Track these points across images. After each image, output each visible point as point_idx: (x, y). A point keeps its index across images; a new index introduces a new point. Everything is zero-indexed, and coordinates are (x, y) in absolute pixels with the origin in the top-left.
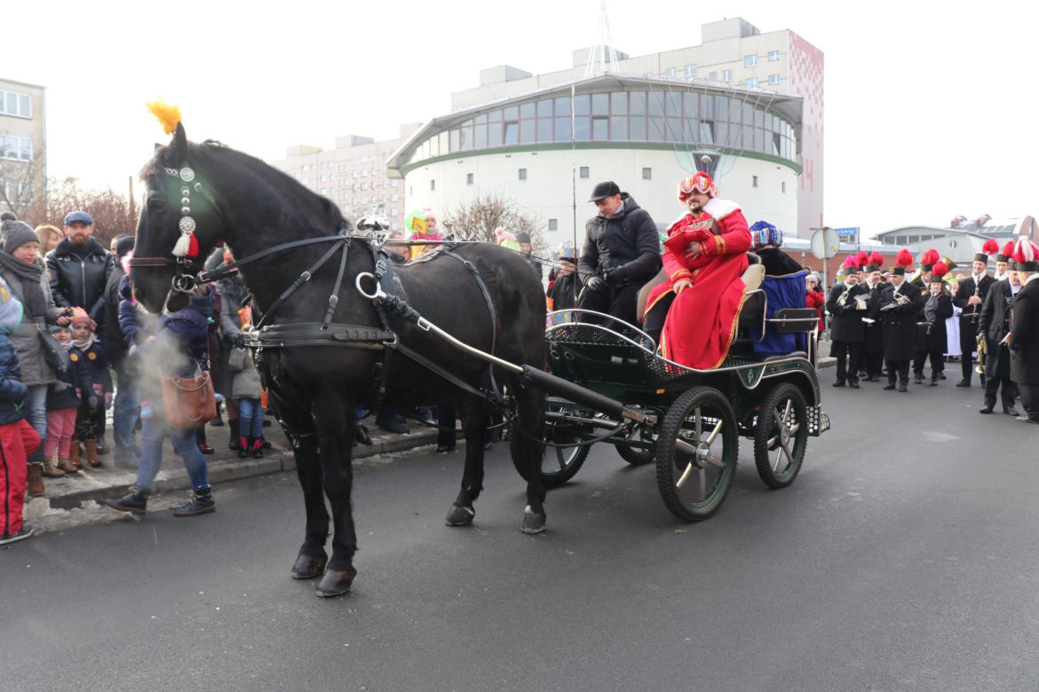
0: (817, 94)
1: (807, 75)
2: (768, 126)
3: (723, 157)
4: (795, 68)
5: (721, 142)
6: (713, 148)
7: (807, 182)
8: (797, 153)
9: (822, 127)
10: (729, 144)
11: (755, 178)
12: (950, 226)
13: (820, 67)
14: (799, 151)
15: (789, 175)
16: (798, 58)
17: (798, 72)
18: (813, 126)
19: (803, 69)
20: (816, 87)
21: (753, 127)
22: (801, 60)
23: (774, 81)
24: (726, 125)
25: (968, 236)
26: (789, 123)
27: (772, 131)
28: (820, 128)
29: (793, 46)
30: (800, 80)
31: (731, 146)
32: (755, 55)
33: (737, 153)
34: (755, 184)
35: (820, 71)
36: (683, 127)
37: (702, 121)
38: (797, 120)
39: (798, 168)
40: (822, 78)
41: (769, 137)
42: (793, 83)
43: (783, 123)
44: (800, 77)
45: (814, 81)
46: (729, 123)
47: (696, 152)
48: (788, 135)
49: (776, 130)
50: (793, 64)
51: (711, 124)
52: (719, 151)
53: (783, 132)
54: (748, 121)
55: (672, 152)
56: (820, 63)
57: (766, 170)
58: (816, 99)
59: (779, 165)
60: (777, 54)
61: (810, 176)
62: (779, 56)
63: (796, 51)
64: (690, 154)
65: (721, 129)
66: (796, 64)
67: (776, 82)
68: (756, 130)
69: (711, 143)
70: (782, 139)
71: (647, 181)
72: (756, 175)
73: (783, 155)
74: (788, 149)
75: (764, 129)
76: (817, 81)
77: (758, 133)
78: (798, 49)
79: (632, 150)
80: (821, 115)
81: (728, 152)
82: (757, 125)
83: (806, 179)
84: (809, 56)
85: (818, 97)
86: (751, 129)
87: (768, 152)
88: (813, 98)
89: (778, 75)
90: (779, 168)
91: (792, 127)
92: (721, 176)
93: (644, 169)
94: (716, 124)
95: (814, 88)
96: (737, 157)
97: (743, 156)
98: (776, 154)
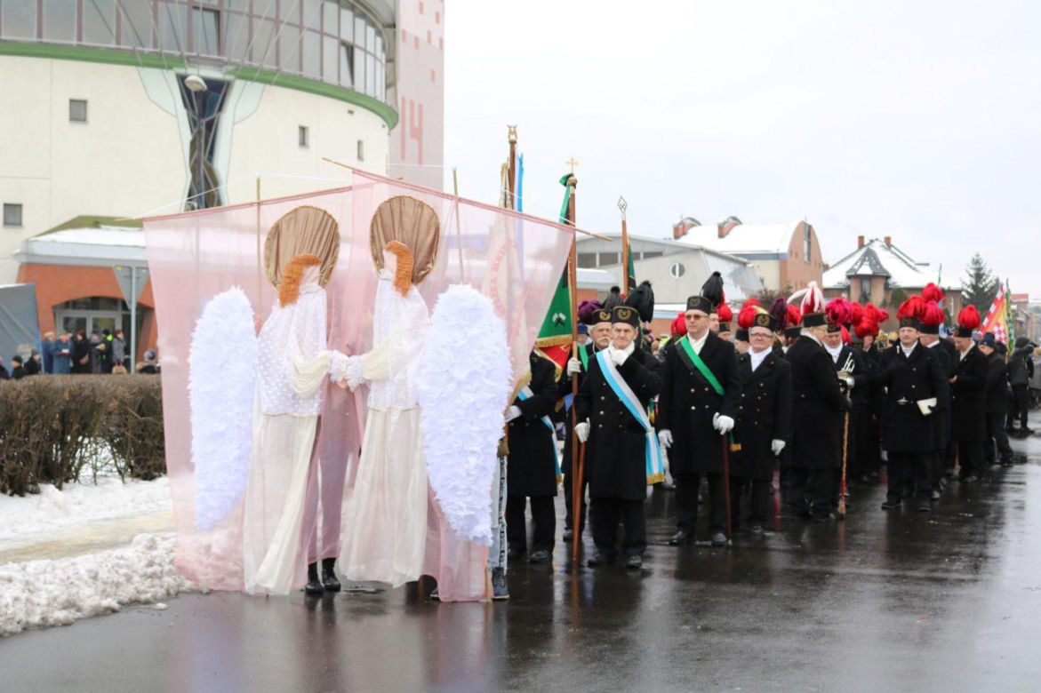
2: (330, 27)
3: (238, 86)
5: (234, 54)
6: (219, 64)
7: (412, 144)
8: (388, 86)
9: (441, 41)
10: (251, 59)
11: (303, 130)
12: (671, 235)
14: (391, 84)
15: (369, 126)
18: (423, 37)
21: (301, 27)
24: (244, 19)
25: (702, 254)
26: (373, 25)
27: (338, 38)
28: (435, 42)
31: (255, 64)
33: (267, 78)
34: (303, 143)
36: (156, 18)
37: (196, 8)
38: (388, 20)
39: (390, 116)
41: (331, 46)
43: (360, 23)
46: (251, 16)
47: (183, 71)
48: (370, 48)
49: (347, 36)
51: (217, 13)
52: (229, 73)
53: (359, 42)
54: (288, 14)
55: (131, 70)
57: (326, 115)
59: (352, 107)
61: (417, 133)
64: (171, 76)
65: (236, 30)
68: (306, 34)
69: (213, 55)
70: (358, 55)
71: (78, 127)
72: (304, 124)
73: (359, 87)
74: (370, 76)
75: (322, 33)
77: (311, 40)
79: (46, 61)
80: (438, 18)
81: (248, 74)
82: (306, 23)
83: (408, 139)
86: (296, 30)
87: (330, 77)
90: (351, 113)
91: (379, 33)
92: (234, 124)
93: (72, 101)
94: (224, 16)
96: (268, 86)
97: (278, 84)
98: (345, 81)
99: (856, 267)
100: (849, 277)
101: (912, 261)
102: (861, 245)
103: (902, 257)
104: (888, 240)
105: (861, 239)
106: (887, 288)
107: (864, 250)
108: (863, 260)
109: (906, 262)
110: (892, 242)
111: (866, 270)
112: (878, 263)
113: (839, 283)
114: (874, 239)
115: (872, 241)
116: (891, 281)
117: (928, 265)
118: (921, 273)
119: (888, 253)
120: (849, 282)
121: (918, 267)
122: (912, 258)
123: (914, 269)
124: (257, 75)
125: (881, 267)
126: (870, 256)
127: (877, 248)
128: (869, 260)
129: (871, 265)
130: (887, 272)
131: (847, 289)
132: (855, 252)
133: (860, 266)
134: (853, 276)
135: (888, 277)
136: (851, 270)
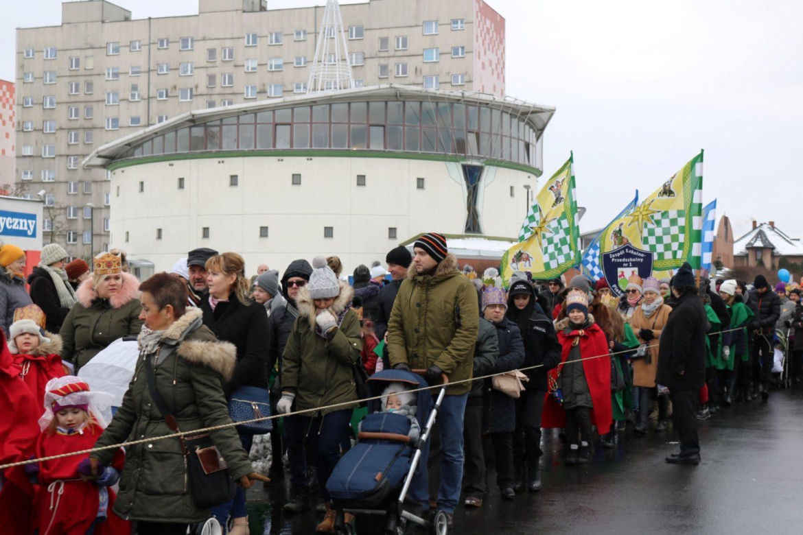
0: (499, 67)
1: (491, 46)
2: (521, 135)
3: (486, 168)
4: (480, 40)
5: (485, 152)
6: (478, 159)
10: (491, 155)
11: (512, 187)
13: (502, 36)
16: (483, 28)
17: (483, 44)
19: (487, 42)
20: (498, 59)
21: (511, 137)
22: (485, 30)
23: (458, 54)
24: (488, 136)
27: (524, 141)
29: (479, 14)
30: (485, 53)
31: (493, 157)
32: (437, 21)
34: (512, 194)
35: (502, 41)
37: (469, 132)
40: (504, 48)
41: (522, 146)
42: (479, 58)
43: (531, 131)
44: (485, 50)
45: (496, 54)
46: (491, 134)
47: (465, 163)
49: (527, 140)
50: (479, 36)
51: (477, 134)
52: (483, 163)
53: (531, 142)
54: (506, 131)
55: (443, 163)
56: (502, 32)
58: (498, 74)
59: (529, 174)
60: (462, 23)
62: (464, 25)
63: (481, 19)
64: (459, 165)
65: (485, 141)
66: (481, 36)
67: (460, 55)
68: (513, 140)
69: (477, 155)
70: (531, 146)
71: (420, 191)
72: (512, 185)
73: (532, 164)
75: (518, 139)
76: (499, 52)
77: (514, 143)
78: (483, 17)
79: (407, 161)
81: (491, 163)
82: (513, 135)
84: (493, 25)
85: (500, 72)
86: (509, 139)
87: (521, 162)
88: (495, 72)
89: (463, 48)
90: (529, 177)
92: (484, 187)
93: (418, 179)
94: (481, 134)
95: (496, 61)
96: (499, 168)
97: (504, 167)
98: (527, 163)
99: (752, 242)
100: (748, 248)
101: (788, 237)
102: (755, 227)
103: (781, 235)
104: (772, 224)
105: (755, 223)
106: (773, 256)
107: (757, 231)
108: (756, 237)
109: (785, 239)
110: (775, 225)
111: (759, 244)
112: (767, 239)
113: (741, 252)
114: (763, 223)
115: (762, 225)
116: (775, 251)
117: (799, 240)
118: (795, 246)
119: (773, 232)
120: (747, 251)
121: (792, 242)
122: (788, 235)
123: (790, 243)
124: (503, 164)
125: (769, 242)
126: (761, 235)
127: (765, 229)
128: (761, 237)
129: (762, 241)
130: (772, 245)
131: (747, 256)
132: (751, 232)
133: (755, 241)
134: (750, 248)
135: (773, 248)
136: (749, 244)
